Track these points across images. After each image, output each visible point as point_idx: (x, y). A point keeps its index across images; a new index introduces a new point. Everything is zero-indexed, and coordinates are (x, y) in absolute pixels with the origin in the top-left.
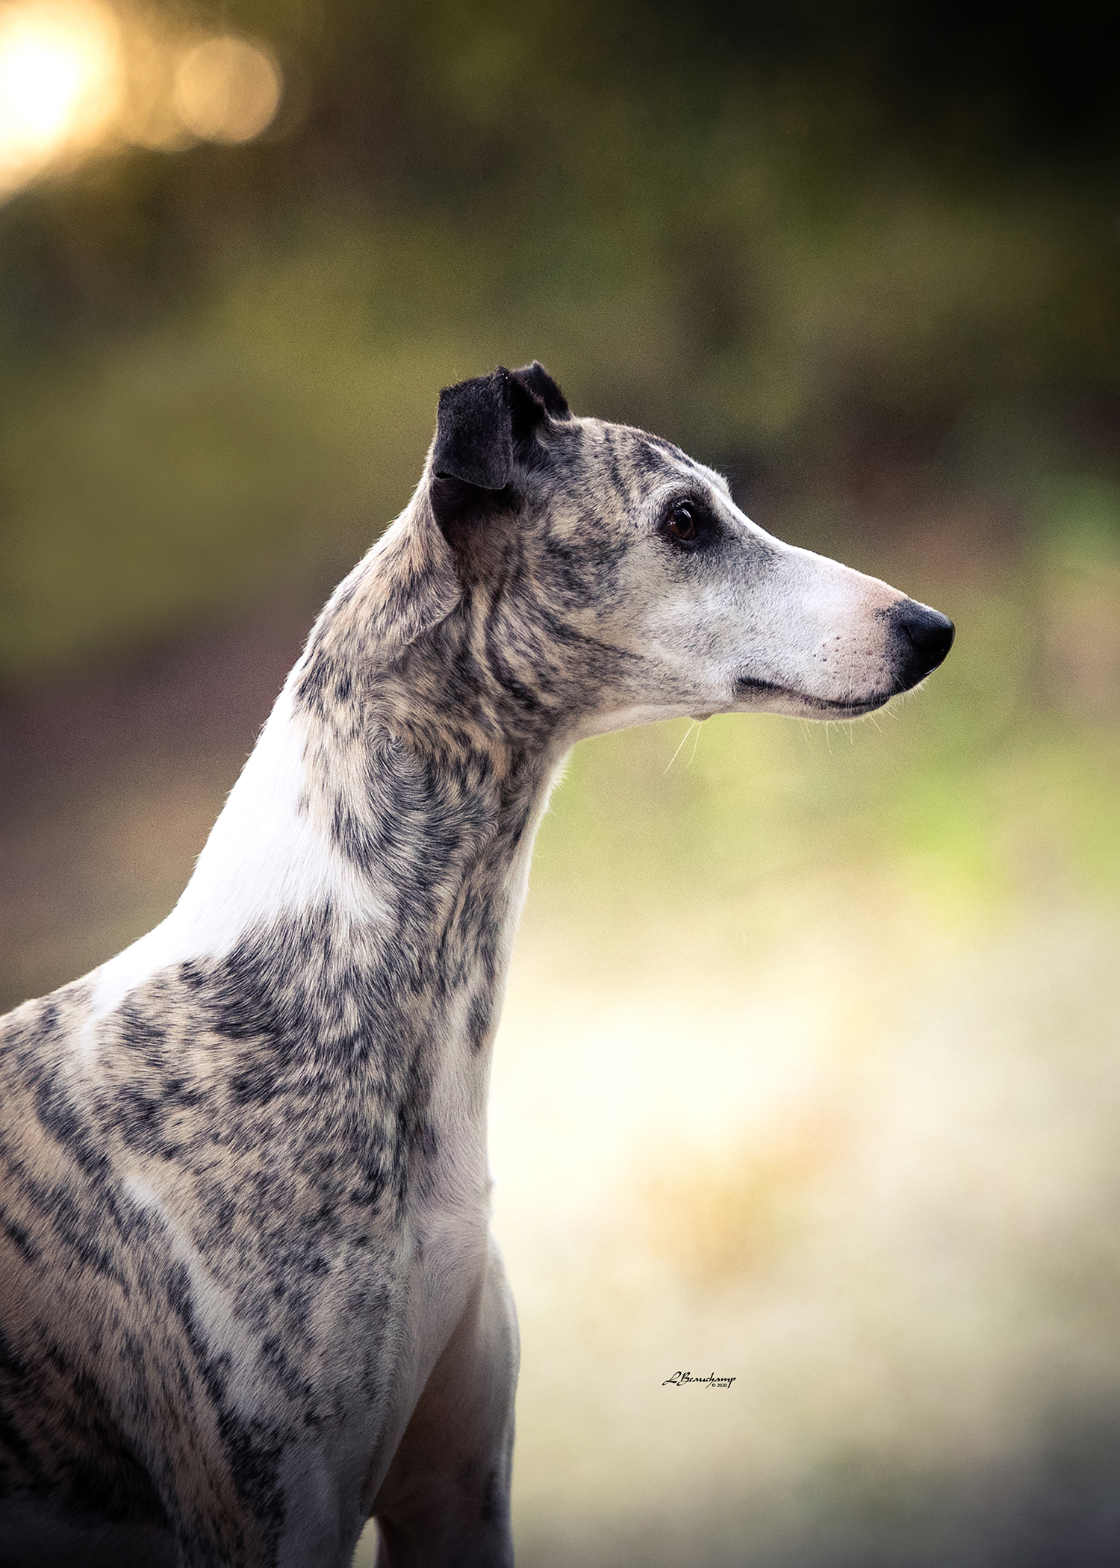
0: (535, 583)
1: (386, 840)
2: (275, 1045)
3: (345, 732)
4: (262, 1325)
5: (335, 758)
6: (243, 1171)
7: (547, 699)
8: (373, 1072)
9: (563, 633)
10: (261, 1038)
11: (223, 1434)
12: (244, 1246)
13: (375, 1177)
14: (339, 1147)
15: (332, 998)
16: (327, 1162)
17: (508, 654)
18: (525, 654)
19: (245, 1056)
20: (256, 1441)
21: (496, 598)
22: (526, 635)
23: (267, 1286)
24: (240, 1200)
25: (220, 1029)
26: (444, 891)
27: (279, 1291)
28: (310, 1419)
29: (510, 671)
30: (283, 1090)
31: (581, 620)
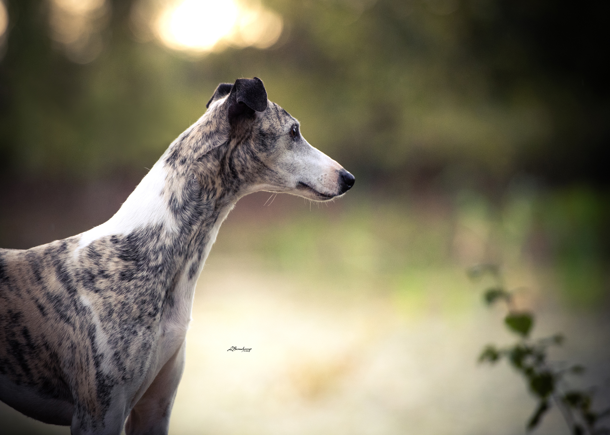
0: (252, 142)
1: (184, 208)
2: (136, 265)
3: (181, 173)
4: (115, 347)
5: (175, 181)
6: (119, 300)
7: (241, 177)
8: (162, 277)
9: (255, 158)
10: (133, 262)
11: (97, 378)
12: (115, 323)
13: (156, 309)
14: (148, 298)
15: (156, 253)
16: (144, 302)
17: (236, 161)
18: (241, 162)
19: (126, 266)
20: (107, 382)
21: (238, 143)
22: (244, 157)
23: (119, 336)
24: (116, 309)
25: (121, 257)
26: (195, 228)
27: (122, 338)
28: (124, 378)
29: (234, 165)
30: (135, 278)
31: (262, 156)
